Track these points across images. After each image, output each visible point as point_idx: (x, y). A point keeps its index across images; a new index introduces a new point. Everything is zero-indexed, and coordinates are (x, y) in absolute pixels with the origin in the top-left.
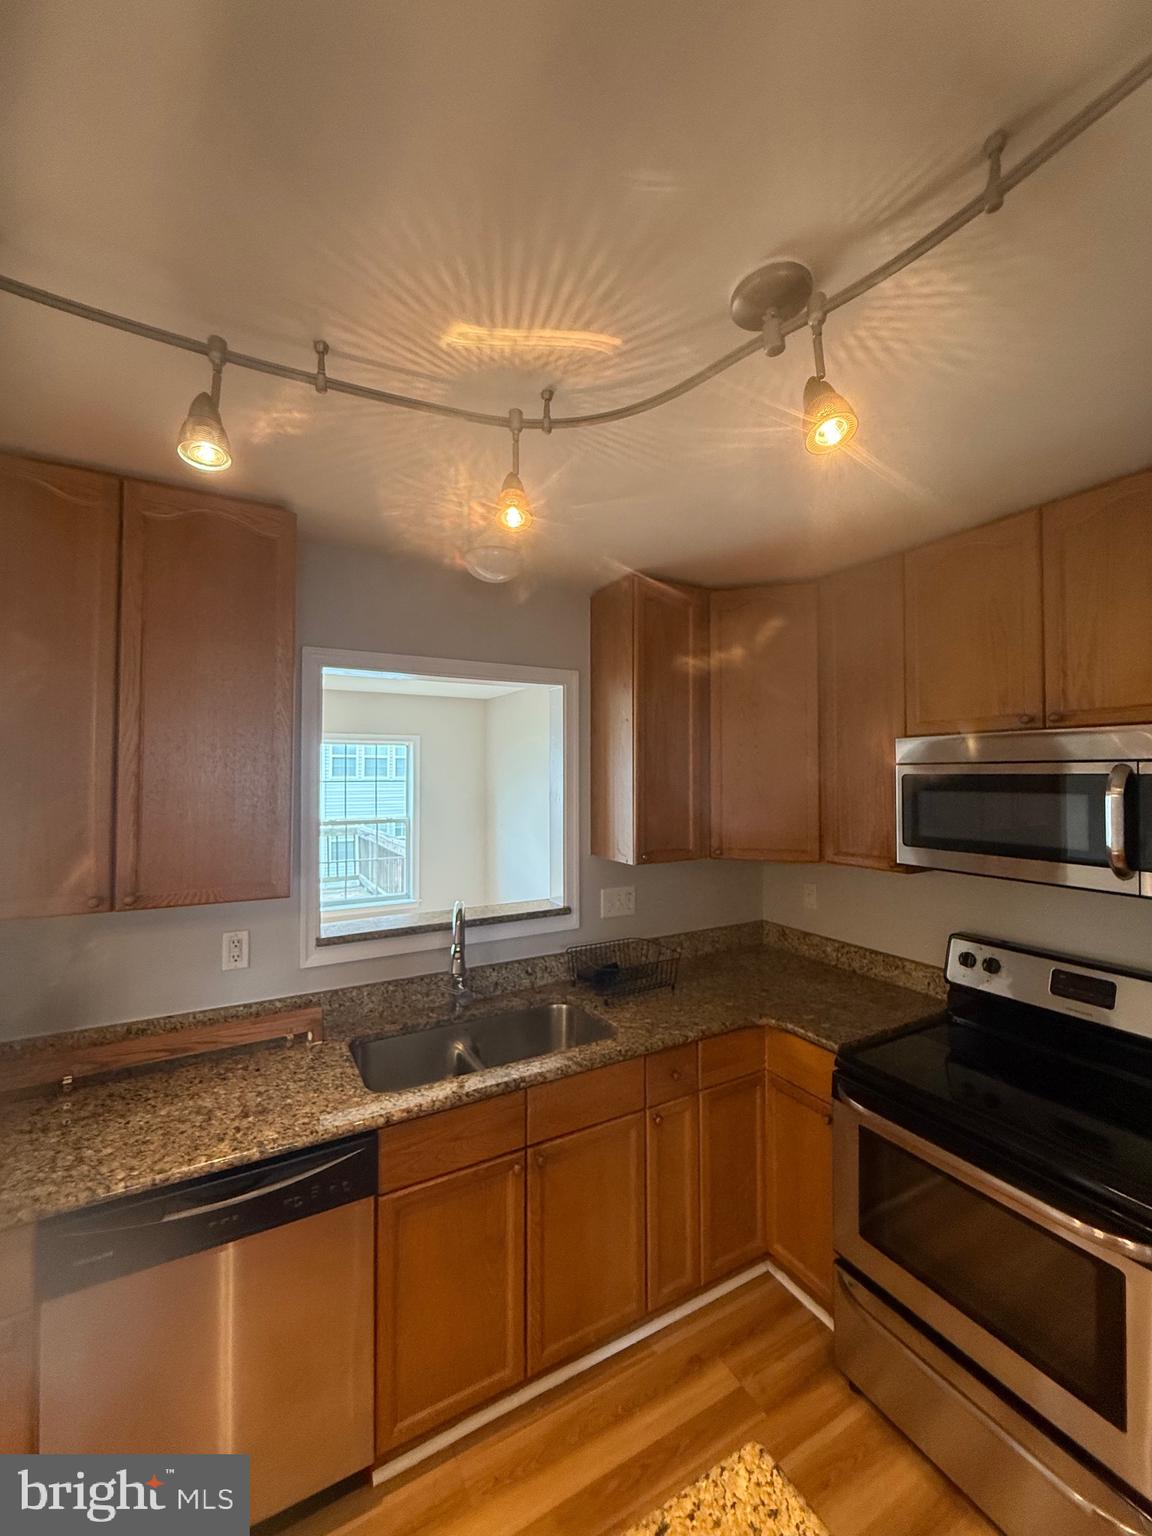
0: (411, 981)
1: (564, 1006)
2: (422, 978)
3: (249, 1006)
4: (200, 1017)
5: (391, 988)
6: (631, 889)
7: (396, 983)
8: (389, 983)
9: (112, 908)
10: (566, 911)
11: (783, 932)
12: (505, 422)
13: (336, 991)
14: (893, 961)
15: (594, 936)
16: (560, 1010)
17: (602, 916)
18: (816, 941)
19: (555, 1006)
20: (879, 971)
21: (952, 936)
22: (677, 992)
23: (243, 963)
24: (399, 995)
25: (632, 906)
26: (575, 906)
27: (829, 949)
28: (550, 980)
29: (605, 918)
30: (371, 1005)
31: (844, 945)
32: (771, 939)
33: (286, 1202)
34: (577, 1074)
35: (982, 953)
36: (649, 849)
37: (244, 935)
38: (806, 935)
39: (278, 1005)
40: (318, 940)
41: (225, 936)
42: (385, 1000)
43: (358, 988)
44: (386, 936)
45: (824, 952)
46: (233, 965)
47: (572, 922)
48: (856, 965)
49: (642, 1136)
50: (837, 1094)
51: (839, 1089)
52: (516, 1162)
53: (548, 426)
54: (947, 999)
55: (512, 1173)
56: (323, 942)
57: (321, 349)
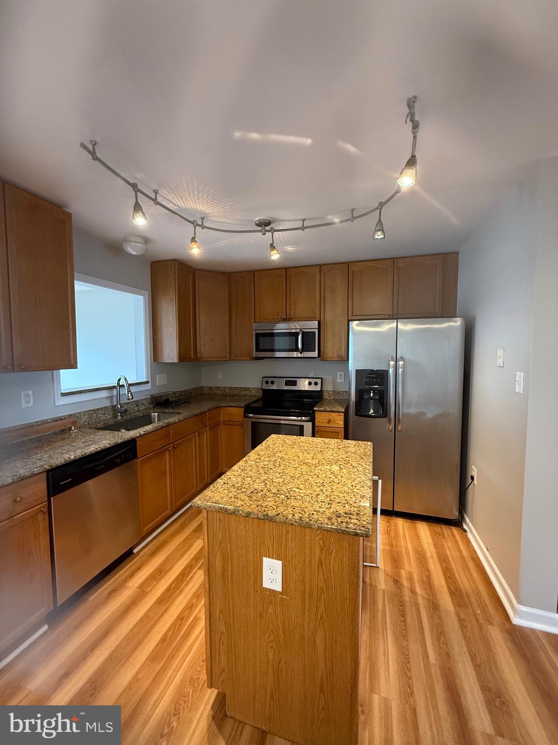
0: (98, 409)
1: (156, 414)
2: (102, 408)
3: (38, 422)
5: (91, 412)
6: (166, 375)
7: (93, 410)
8: (91, 410)
9: (13, 372)
10: (147, 382)
11: (211, 388)
12: (192, 223)
13: (71, 415)
14: (246, 389)
15: (156, 392)
16: (155, 415)
17: (158, 384)
18: (222, 388)
19: (153, 414)
20: (243, 393)
21: (263, 377)
22: (190, 405)
23: (31, 404)
24: (95, 415)
25: (166, 381)
26: (150, 381)
27: (227, 390)
28: (144, 408)
29: (159, 386)
30: (85, 419)
31: (232, 388)
32: (206, 391)
33: (116, 461)
34: (183, 420)
35: (270, 380)
36: (183, 356)
37: (30, 392)
38: (219, 387)
39: (49, 421)
40: (62, 393)
41: (22, 392)
42: (89, 417)
43: (80, 413)
44: (89, 392)
45: (225, 391)
46: (27, 405)
47: (149, 386)
48: (235, 393)
49: (195, 439)
50: (245, 416)
51: (246, 414)
52: (168, 448)
53: (203, 227)
54: (262, 395)
55: (167, 452)
56: (63, 395)
57: (156, 192)
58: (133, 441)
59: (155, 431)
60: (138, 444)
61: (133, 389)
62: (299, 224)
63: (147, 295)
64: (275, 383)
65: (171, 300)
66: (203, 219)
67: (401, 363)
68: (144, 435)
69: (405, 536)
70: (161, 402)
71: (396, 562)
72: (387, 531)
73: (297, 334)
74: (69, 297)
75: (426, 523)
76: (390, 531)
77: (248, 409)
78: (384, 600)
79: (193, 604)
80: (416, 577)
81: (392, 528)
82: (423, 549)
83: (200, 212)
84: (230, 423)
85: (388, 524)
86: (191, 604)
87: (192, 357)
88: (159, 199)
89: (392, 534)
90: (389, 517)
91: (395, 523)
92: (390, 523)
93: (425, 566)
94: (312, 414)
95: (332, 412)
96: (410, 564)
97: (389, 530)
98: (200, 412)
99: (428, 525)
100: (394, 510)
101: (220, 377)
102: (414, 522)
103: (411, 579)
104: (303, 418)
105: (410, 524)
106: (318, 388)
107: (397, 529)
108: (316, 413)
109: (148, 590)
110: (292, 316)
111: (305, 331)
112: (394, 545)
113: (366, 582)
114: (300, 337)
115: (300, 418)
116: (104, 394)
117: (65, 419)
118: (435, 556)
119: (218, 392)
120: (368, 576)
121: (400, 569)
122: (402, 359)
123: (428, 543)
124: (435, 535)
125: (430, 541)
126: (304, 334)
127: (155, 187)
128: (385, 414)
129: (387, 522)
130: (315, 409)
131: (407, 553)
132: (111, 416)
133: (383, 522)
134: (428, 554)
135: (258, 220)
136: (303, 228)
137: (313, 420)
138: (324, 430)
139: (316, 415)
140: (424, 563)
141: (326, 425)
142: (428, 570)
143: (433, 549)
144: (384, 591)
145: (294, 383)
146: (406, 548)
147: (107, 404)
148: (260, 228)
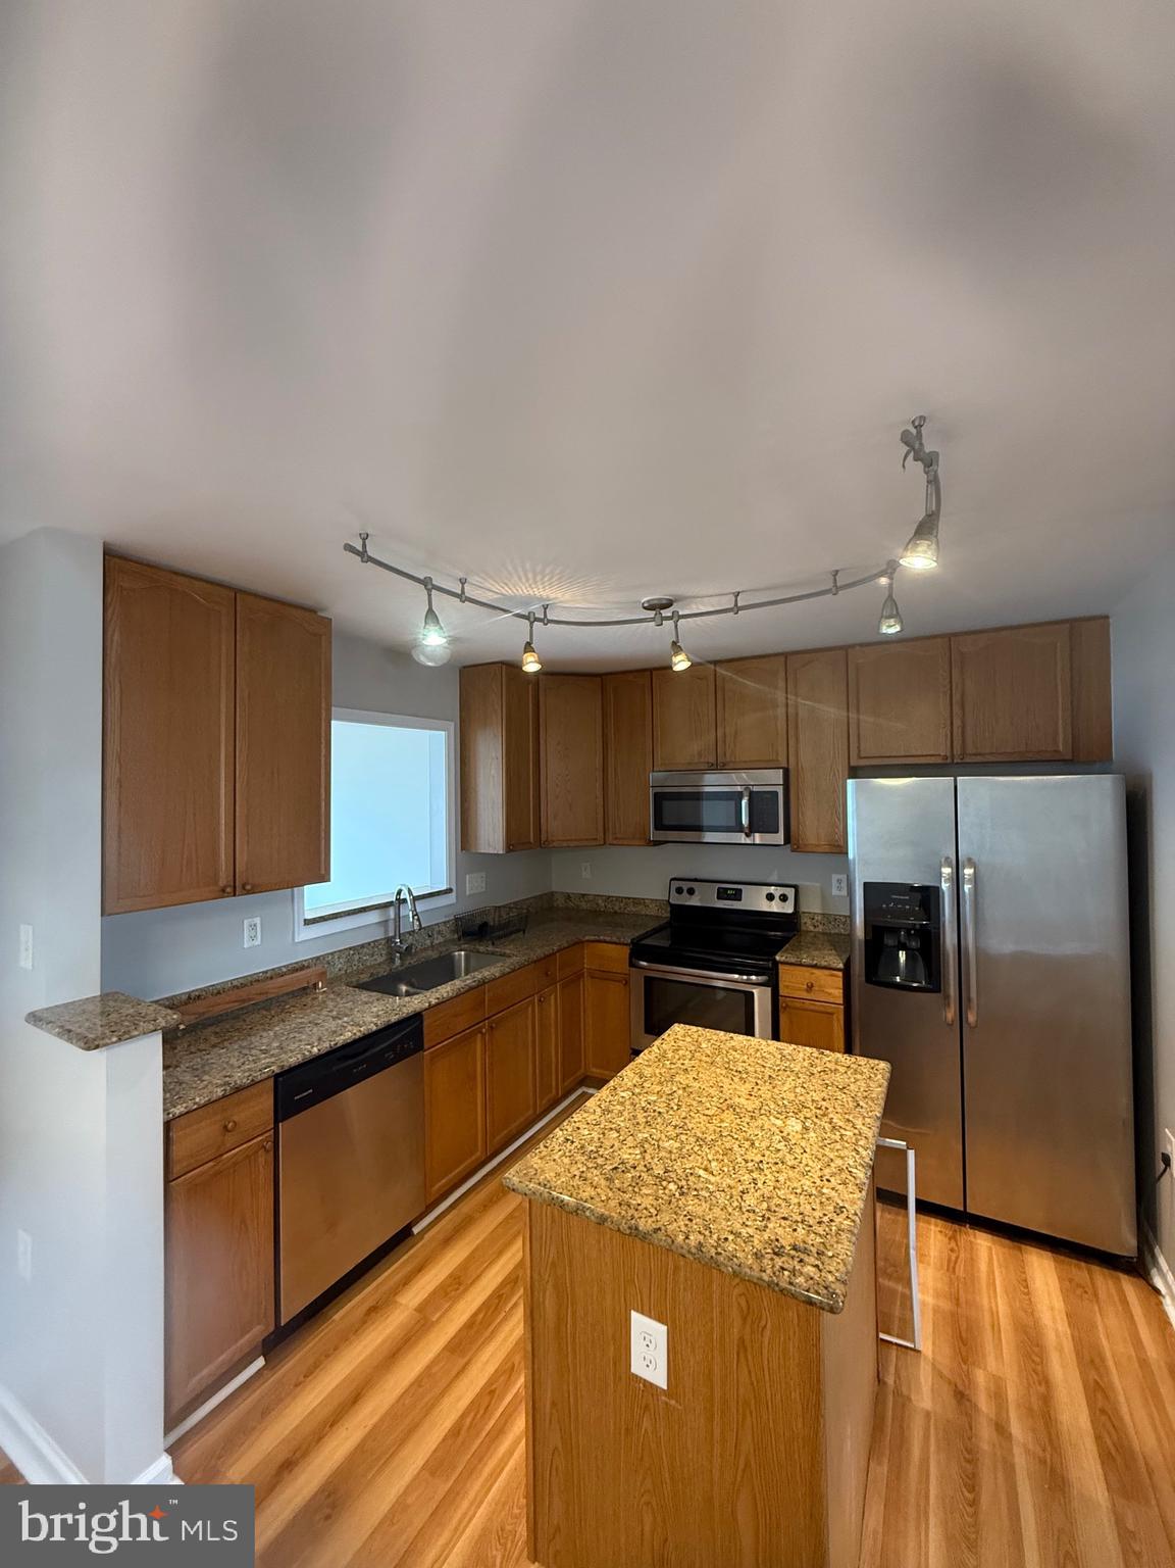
0: (362, 946)
1: (463, 953)
2: (369, 944)
3: (266, 972)
4: (235, 983)
5: (352, 952)
6: (483, 874)
7: (354, 948)
8: (350, 949)
9: (234, 895)
10: (448, 891)
11: (568, 897)
12: (527, 617)
13: (318, 958)
14: (637, 901)
15: (464, 909)
16: (460, 955)
17: (468, 893)
18: (591, 898)
19: (456, 953)
20: (631, 908)
21: (672, 879)
22: (526, 935)
23: (258, 942)
24: (356, 957)
25: (484, 885)
26: (454, 889)
27: (600, 902)
28: (442, 940)
29: (470, 895)
30: (340, 966)
31: (609, 897)
32: (560, 902)
33: (386, 1055)
34: (509, 973)
35: (685, 886)
36: (514, 842)
37: (257, 920)
38: (584, 895)
39: (284, 970)
40: (305, 920)
41: (245, 922)
42: (348, 961)
43: (332, 954)
44: (349, 915)
45: (597, 904)
46: (251, 943)
47: (451, 898)
48: (616, 908)
49: (533, 1011)
50: (632, 965)
51: (634, 960)
52: (481, 1028)
53: (545, 621)
54: (669, 915)
55: (479, 1035)
56: (308, 922)
57: (463, 582)
58: (417, 1017)
59: (457, 996)
60: (425, 1023)
61: (421, 906)
62: (728, 603)
63: (452, 726)
64: (696, 893)
65: (495, 736)
66: (545, 608)
67: (968, 872)
68: (437, 1004)
69: (992, 1284)
70: (475, 930)
71: (965, 1345)
72: (949, 1261)
73: (740, 795)
74: (323, 759)
75: (1050, 1254)
76: (956, 1262)
77: (639, 951)
78: (926, 1438)
79: (514, 1365)
80: (1012, 1393)
81: (962, 1255)
82: (1037, 1323)
83: (541, 599)
84: (603, 976)
85: (953, 1244)
86: (509, 1364)
87: (532, 840)
88: (470, 592)
89: (960, 1271)
90: (957, 1226)
91: (971, 1242)
92: (956, 1241)
93: (1039, 1368)
94: (772, 969)
95: (815, 966)
96: (999, 1356)
97: (953, 1258)
98: (542, 956)
99: (1055, 1261)
100: (968, 1211)
101: (586, 874)
102: (1020, 1250)
103: (998, 1395)
104: (754, 977)
105: (1006, 1250)
106: (789, 908)
107: (972, 1261)
108: (780, 966)
109: (434, 1319)
110: (728, 759)
111: (755, 789)
112: (962, 1300)
113: (885, 1383)
114: (744, 802)
115: (745, 977)
116: (373, 918)
117: (308, 967)
118: (1068, 1346)
119: (584, 905)
120: (892, 1369)
121: (974, 1364)
122: (971, 863)
123: (1052, 1309)
124: (1070, 1289)
125: (1059, 1304)
126: (752, 795)
127: (461, 575)
128: (935, 983)
129: (950, 1239)
130: (778, 958)
131: (995, 1327)
132: (384, 958)
133: (939, 1236)
134: (1051, 1339)
135: (648, 601)
136: (736, 609)
137: (773, 983)
138: (798, 1005)
139: (780, 971)
140: (1037, 1359)
141: (805, 995)
142: (1046, 1381)
143: (1063, 1327)
144: (928, 1414)
145: (737, 896)
146: (994, 1314)
147: (379, 935)
148: (651, 614)
